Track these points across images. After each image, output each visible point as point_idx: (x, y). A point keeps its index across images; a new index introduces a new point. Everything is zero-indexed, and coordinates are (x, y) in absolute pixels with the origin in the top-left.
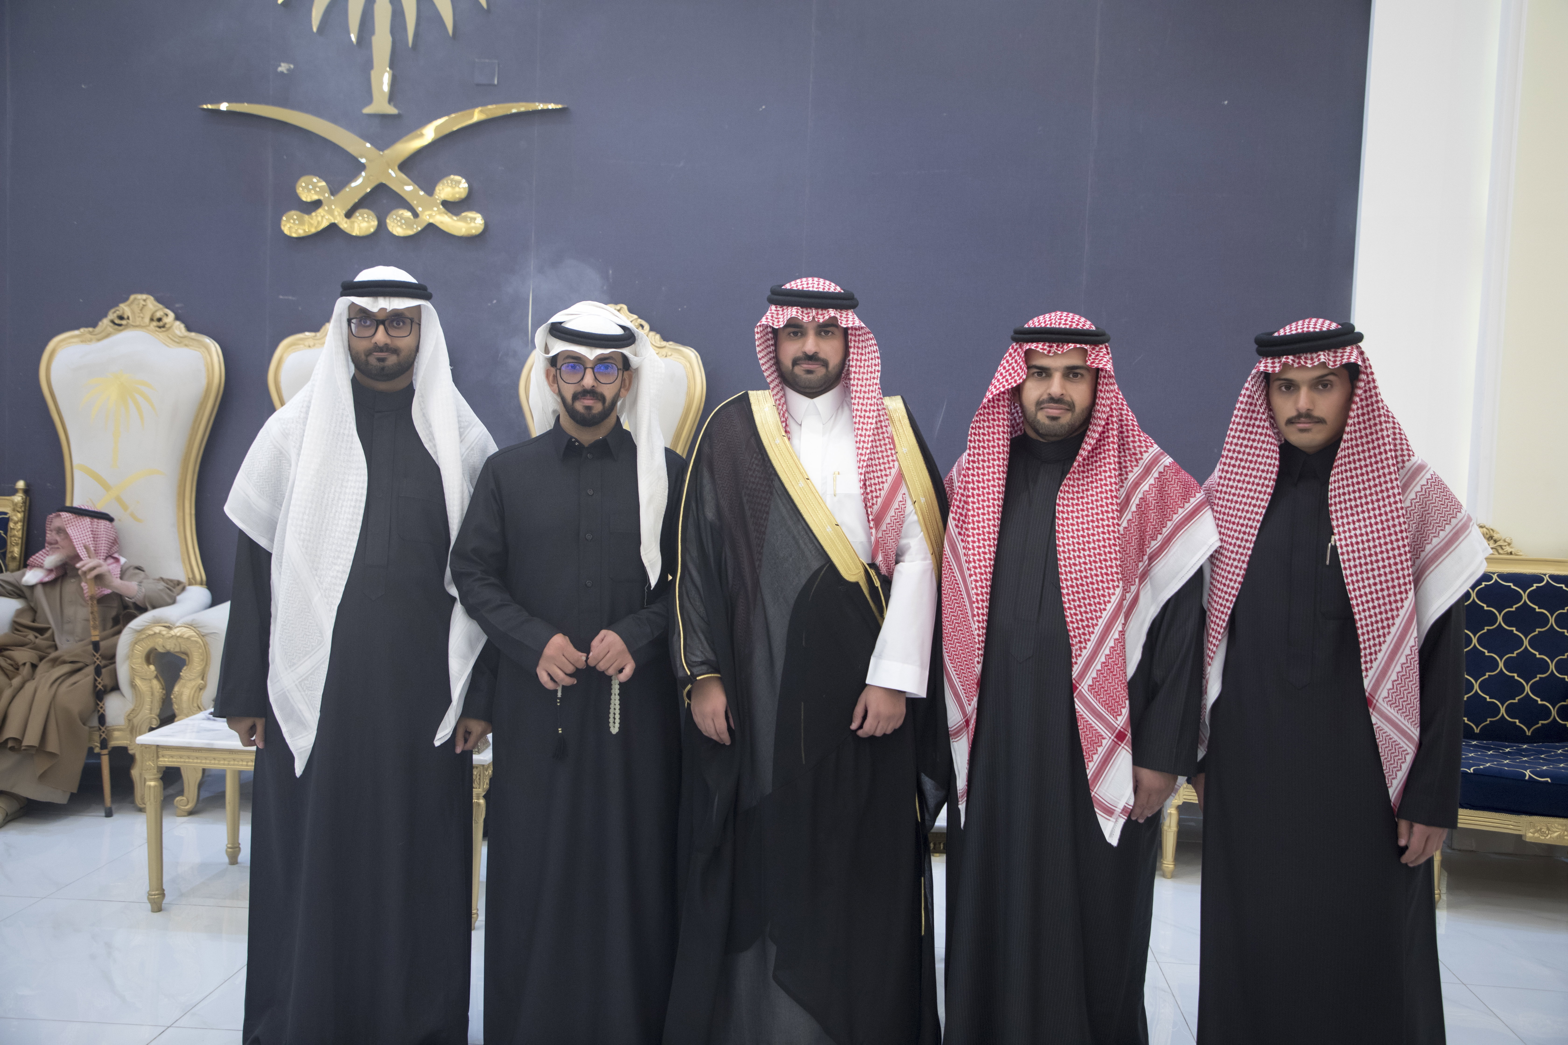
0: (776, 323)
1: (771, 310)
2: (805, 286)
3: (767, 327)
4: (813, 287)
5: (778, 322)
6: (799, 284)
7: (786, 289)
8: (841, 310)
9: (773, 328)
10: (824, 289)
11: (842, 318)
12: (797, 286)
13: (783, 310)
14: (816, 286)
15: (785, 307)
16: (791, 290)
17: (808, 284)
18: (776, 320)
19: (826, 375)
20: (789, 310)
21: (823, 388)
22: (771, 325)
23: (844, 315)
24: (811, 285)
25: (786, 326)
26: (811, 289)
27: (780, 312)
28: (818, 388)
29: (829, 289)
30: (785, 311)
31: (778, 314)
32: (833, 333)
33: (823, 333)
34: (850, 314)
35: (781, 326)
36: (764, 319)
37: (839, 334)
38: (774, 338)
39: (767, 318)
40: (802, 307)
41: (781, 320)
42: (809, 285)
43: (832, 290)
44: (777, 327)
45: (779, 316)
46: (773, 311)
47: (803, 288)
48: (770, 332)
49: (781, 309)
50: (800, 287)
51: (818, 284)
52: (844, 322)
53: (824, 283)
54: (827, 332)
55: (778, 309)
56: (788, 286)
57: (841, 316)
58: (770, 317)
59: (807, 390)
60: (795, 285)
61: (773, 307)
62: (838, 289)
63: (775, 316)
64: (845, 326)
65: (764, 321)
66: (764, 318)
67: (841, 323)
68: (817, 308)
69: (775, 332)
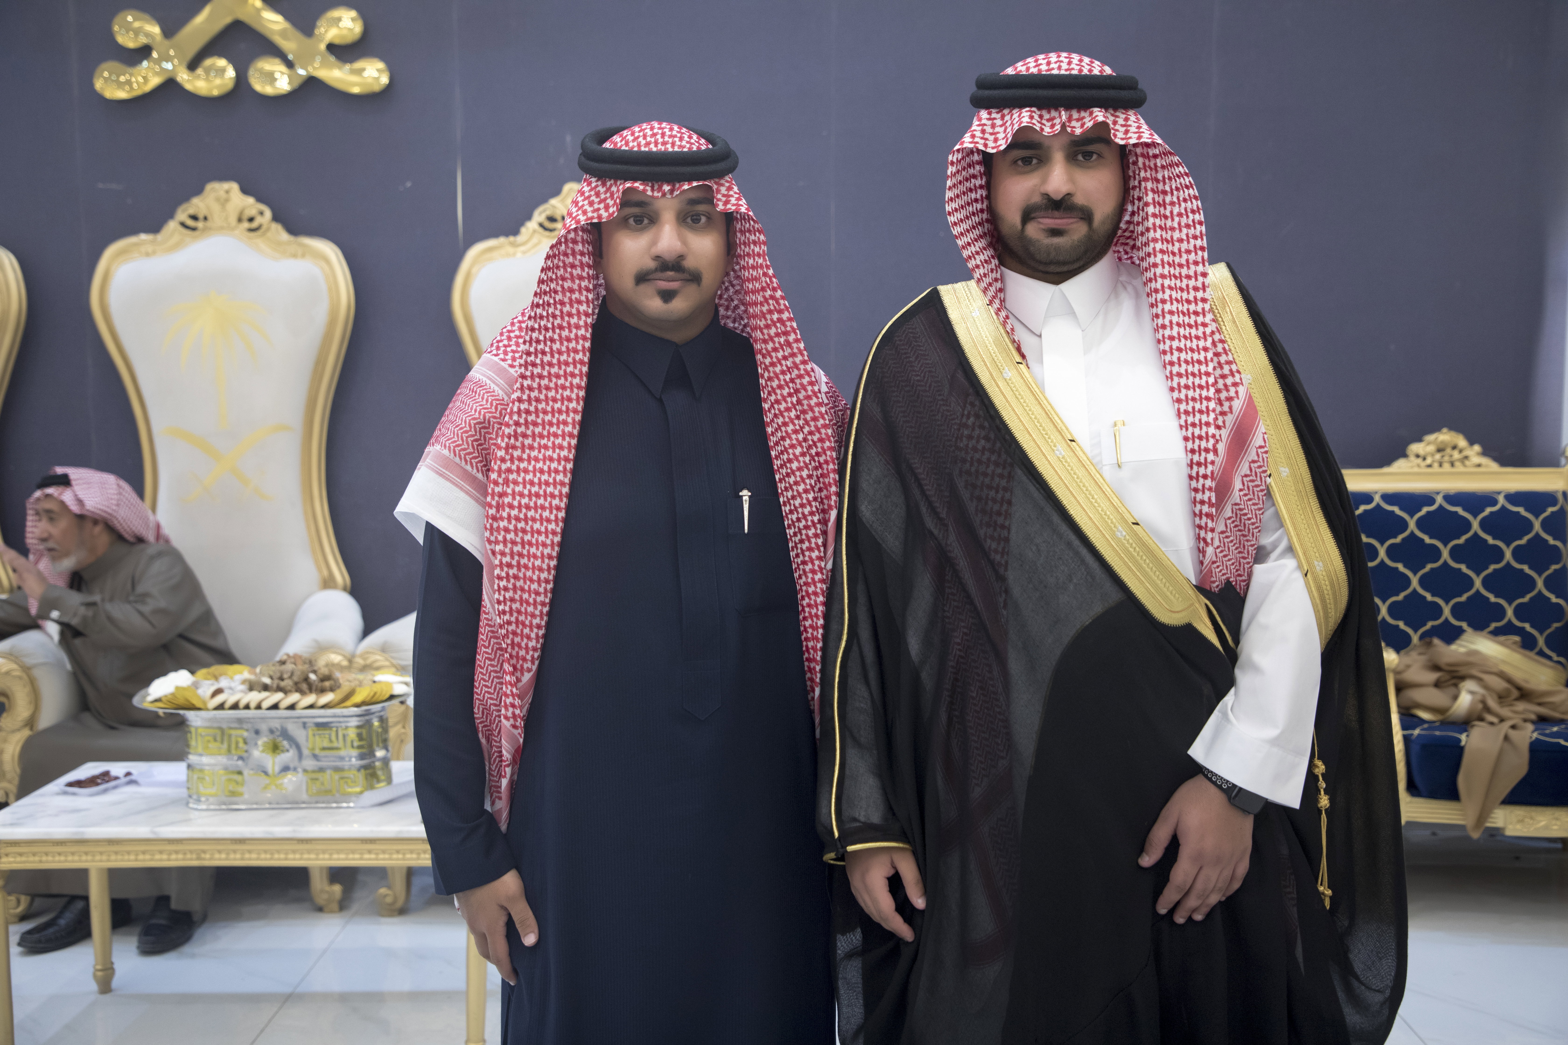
0: (991, 144)
1: (980, 119)
2: (1044, 67)
3: (971, 152)
4: (1059, 68)
5: (996, 140)
6: (1032, 64)
7: (1008, 75)
8: (1115, 110)
9: (984, 153)
10: (1080, 71)
11: (1117, 127)
12: (1028, 69)
13: (1003, 118)
14: (1064, 66)
15: (1006, 111)
16: (1018, 76)
17: (1049, 63)
18: (992, 138)
19: (1089, 237)
20: (1016, 116)
21: (1082, 263)
22: (981, 147)
23: (1121, 121)
24: (1055, 66)
25: (1010, 147)
26: (1055, 72)
27: (999, 122)
28: (1074, 262)
29: (1090, 71)
30: (1007, 118)
31: (993, 126)
32: (1100, 156)
33: (1080, 157)
34: (1133, 118)
35: (1002, 148)
36: (967, 138)
37: (1111, 158)
38: (985, 173)
39: (973, 136)
40: (1039, 109)
41: (1001, 136)
42: (1052, 66)
43: (1096, 72)
44: (994, 151)
45: (997, 129)
46: (984, 121)
47: (1040, 70)
48: (978, 163)
49: (999, 116)
50: (1034, 71)
51: (1069, 63)
52: (1120, 135)
53: (1081, 61)
54: (1088, 155)
55: (994, 115)
56: (1010, 71)
57: (1115, 123)
58: (978, 134)
59: (1052, 268)
60: (1024, 68)
61: (984, 114)
62: (1108, 71)
63: (988, 129)
64: (1122, 142)
65: (967, 142)
66: (968, 135)
67: (1115, 136)
68: (1068, 108)
69: (987, 159)
